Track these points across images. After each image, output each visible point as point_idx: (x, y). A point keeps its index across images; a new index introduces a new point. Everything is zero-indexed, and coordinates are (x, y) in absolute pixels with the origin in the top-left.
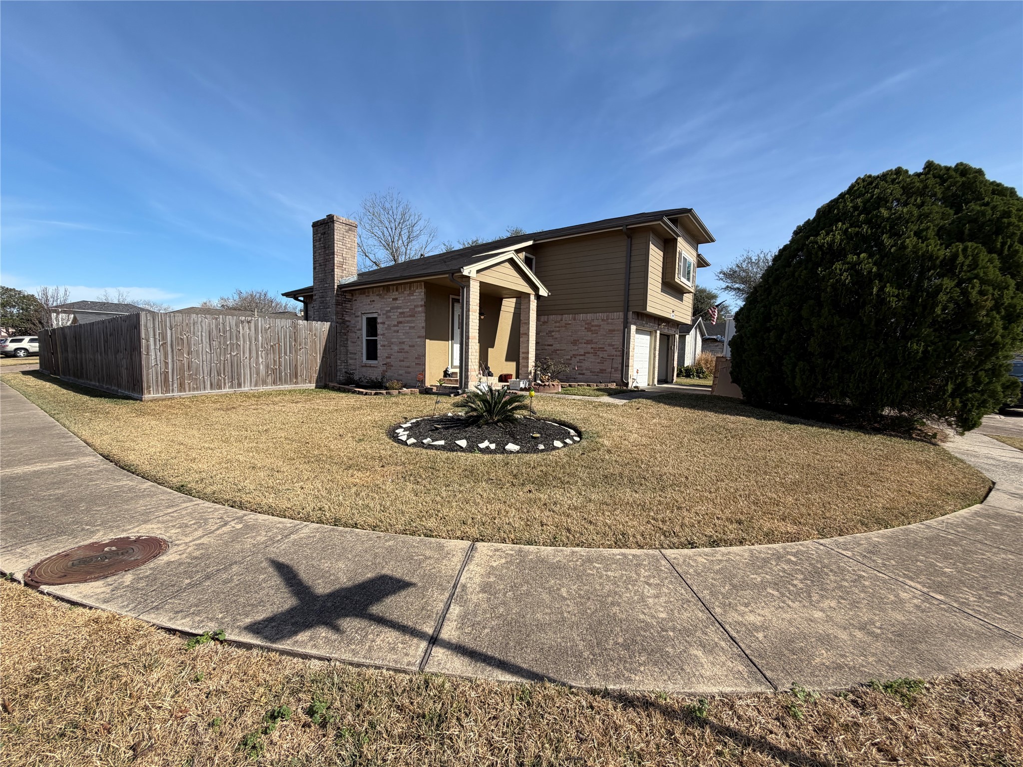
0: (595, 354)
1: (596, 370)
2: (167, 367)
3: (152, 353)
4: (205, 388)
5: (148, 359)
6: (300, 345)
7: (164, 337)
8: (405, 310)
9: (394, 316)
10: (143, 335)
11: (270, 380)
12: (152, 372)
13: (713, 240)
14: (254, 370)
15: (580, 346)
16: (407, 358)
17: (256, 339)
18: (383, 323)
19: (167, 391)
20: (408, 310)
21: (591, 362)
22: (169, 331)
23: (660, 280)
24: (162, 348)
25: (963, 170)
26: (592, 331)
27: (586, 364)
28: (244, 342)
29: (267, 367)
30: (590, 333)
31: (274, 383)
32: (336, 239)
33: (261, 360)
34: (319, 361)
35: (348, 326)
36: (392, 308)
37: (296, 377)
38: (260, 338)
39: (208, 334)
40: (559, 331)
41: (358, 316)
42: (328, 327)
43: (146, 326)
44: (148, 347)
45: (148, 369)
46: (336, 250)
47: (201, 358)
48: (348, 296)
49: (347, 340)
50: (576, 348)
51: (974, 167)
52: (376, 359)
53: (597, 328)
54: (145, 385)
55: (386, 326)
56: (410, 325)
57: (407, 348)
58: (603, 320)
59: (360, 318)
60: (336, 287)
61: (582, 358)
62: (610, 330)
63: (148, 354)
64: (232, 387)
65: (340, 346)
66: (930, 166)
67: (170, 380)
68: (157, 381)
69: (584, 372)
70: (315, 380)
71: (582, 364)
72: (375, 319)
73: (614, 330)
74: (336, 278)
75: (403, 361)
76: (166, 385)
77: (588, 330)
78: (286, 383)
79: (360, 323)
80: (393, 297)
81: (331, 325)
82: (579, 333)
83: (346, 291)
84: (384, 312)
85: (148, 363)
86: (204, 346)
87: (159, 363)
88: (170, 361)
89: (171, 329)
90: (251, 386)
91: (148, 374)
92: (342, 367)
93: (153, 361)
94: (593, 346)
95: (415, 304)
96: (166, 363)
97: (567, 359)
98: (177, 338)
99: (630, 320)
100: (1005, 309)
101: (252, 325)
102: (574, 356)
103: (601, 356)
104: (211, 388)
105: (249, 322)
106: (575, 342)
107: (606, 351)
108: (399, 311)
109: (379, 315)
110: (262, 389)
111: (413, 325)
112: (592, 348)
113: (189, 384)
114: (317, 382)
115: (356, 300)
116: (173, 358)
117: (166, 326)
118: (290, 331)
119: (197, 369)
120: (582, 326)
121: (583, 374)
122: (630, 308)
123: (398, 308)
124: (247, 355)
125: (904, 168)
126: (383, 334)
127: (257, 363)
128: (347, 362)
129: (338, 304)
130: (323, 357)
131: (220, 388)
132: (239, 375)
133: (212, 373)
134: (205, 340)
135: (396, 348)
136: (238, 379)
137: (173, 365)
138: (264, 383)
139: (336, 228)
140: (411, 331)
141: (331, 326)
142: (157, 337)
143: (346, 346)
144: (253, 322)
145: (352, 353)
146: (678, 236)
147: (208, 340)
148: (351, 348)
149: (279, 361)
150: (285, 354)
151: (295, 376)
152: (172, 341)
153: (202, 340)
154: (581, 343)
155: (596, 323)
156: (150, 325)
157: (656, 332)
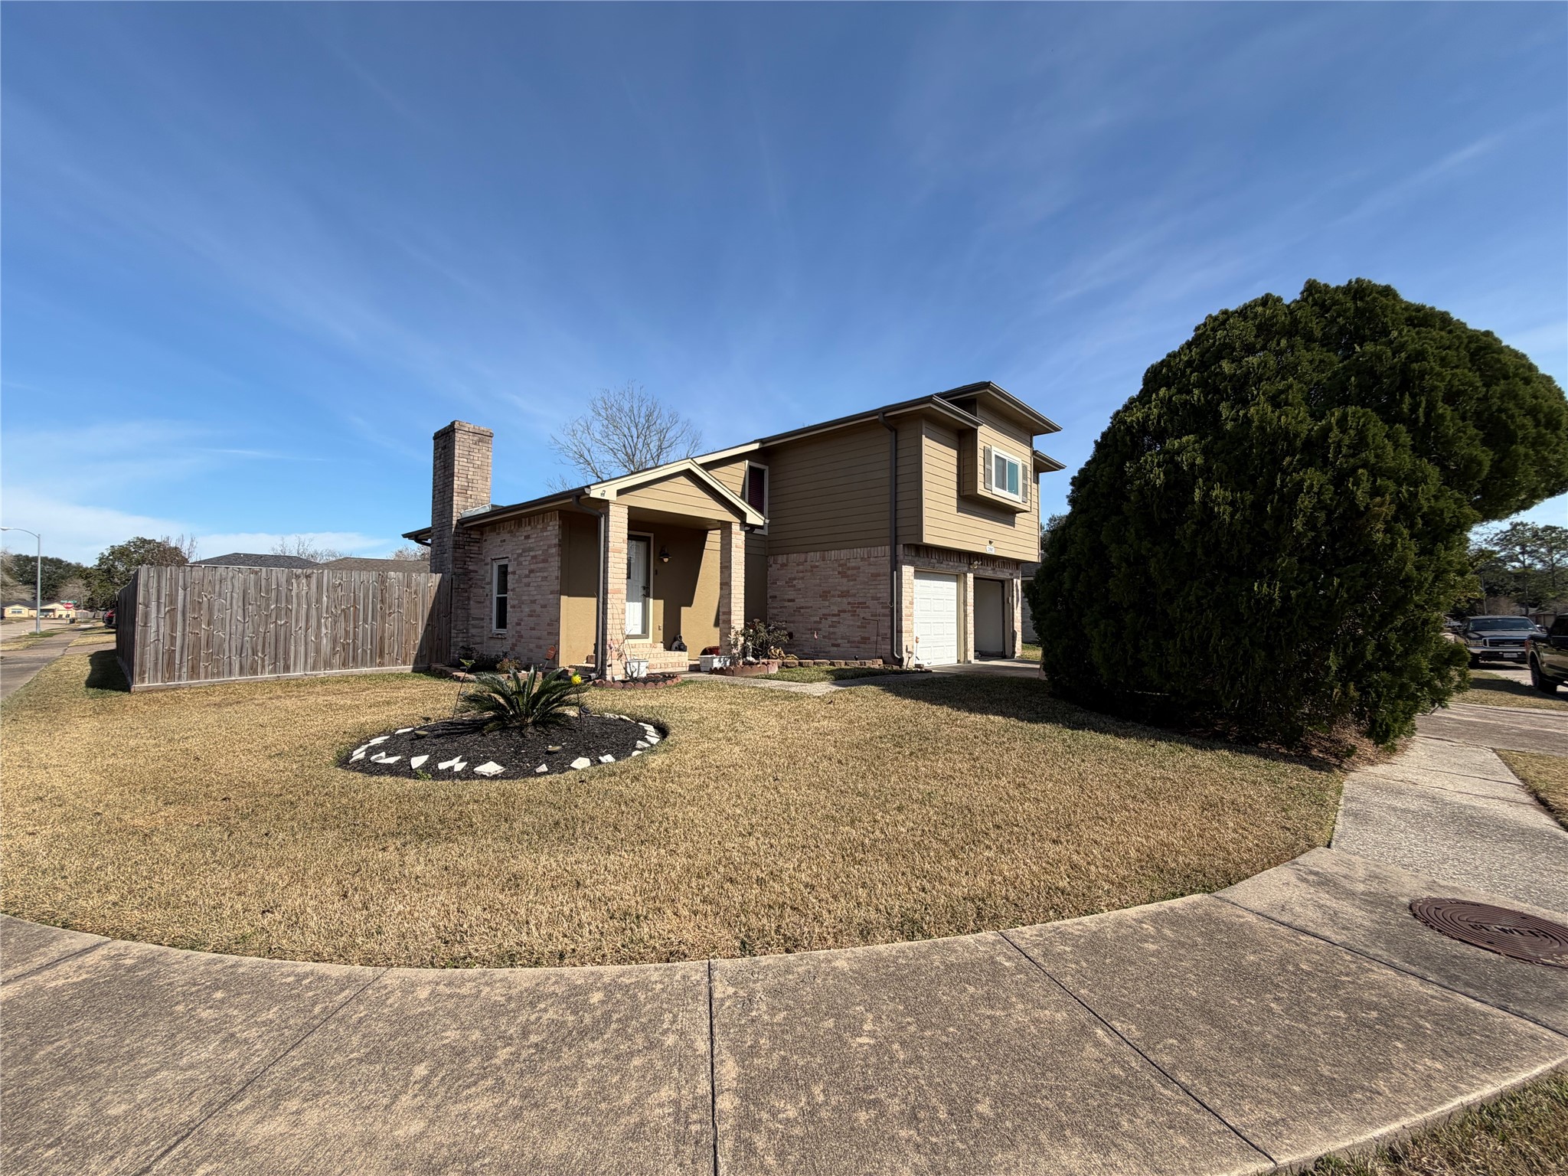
0: (854, 613)
1: (856, 639)
2: (173, 644)
3: (153, 624)
4: (230, 673)
5: (145, 634)
6: (390, 608)
7: (172, 600)
8: (537, 553)
9: (526, 561)
10: (140, 599)
11: (336, 660)
12: (150, 650)
13: (1056, 429)
14: (312, 647)
15: (834, 600)
16: (538, 624)
17: (319, 601)
18: (514, 573)
19: (171, 678)
20: (540, 552)
21: (849, 626)
22: (181, 592)
23: (955, 494)
24: (168, 616)
25: (1359, 291)
26: (847, 577)
27: (841, 630)
28: (299, 604)
29: (335, 641)
30: (845, 580)
31: (344, 665)
32: (456, 454)
33: (324, 630)
34: (420, 631)
35: (470, 579)
36: (524, 551)
37: (381, 655)
38: (325, 599)
39: (241, 595)
40: (802, 578)
41: (487, 564)
42: (438, 581)
43: (147, 585)
44: (146, 615)
45: (144, 646)
46: (456, 470)
47: (228, 629)
48: (475, 535)
49: (469, 599)
50: (827, 603)
51: (1378, 283)
52: (505, 628)
53: (855, 572)
54: (137, 669)
55: (517, 576)
56: (541, 574)
57: (538, 609)
58: (862, 559)
59: (489, 567)
60: (454, 522)
61: (835, 619)
62: (872, 575)
63: (145, 625)
64: (274, 671)
65: (457, 608)
66: (1311, 288)
67: (177, 662)
68: (156, 664)
69: (839, 641)
70: (412, 660)
71: (835, 630)
72: (506, 566)
73: (878, 575)
74: (455, 510)
75: (534, 629)
76: (170, 668)
77: (843, 574)
78: (364, 664)
79: (489, 575)
80: (525, 534)
81: (443, 578)
82: (830, 580)
83: (471, 528)
84: (515, 556)
85: (145, 638)
86: (234, 612)
87: (161, 637)
88: (179, 634)
89: (185, 589)
90: (305, 669)
91: (143, 654)
92: (459, 640)
93: (153, 635)
94: (850, 600)
95: (549, 542)
96: (173, 638)
97: (815, 622)
98: (192, 602)
99: (901, 557)
100: (1422, 517)
101: (314, 580)
102: (825, 616)
103: (862, 615)
104: (241, 672)
105: (308, 577)
106: (825, 595)
107: (868, 607)
108: (532, 554)
109: (510, 561)
110: (322, 673)
111: (545, 574)
112: (849, 603)
113: (206, 667)
114: (416, 662)
115: (486, 540)
116: (184, 630)
117: (177, 584)
118: (375, 588)
119: (220, 646)
120: (833, 570)
121: (838, 645)
122: (899, 538)
123: (531, 549)
124: (302, 624)
125: (1276, 294)
126: (513, 590)
127: (318, 636)
128: (467, 632)
129: (457, 546)
130: (428, 625)
131: (255, 673)
132: (287, 653)
133: (244, 650)
134: (237, 604)
135: (527, 610)
136: (285, 659)
137: (184, 640)
138: (328, 665)
139: (457, 439)
140: (543, 583)
141: (442, 580)
142: (163, 600)
143: (466, 608)
144: (314, 577)
145: (477, 619)
146: (978, 425)
147: (241, 604)
148: (475, 611)
149: (355, 632)
150: (365, 621)
151: (379, 654)
152: (184, 606)
153: (231, 604)
154: (833, 596)
155: (853, 564)
156: (153, 583)
157: (966, 576)
